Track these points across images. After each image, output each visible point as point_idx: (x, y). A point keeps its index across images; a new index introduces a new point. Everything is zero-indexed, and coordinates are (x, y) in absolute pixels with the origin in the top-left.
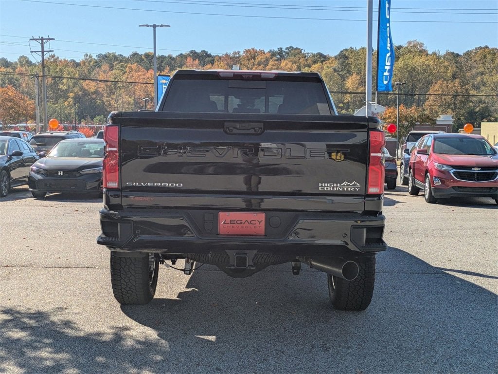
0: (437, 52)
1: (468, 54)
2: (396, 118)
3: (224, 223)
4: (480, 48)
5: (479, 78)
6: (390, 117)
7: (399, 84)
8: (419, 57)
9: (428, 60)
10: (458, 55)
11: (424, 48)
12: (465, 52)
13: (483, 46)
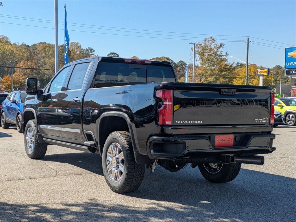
0: (17, 44)
1: (34, 45)
2: (11, 82)
3: (217, 141)
4: (41, 43)
5: (43, 60)
6: (7, 82)
7: (13, 62)
8: (7, 45)
9: (12, 48)
10: (28, 46)
11: (9, 41)
12: (32, 44)
13: (43, 42)
